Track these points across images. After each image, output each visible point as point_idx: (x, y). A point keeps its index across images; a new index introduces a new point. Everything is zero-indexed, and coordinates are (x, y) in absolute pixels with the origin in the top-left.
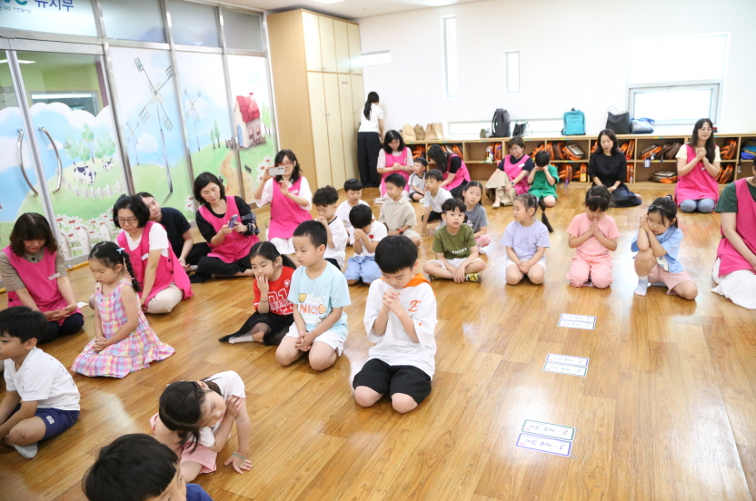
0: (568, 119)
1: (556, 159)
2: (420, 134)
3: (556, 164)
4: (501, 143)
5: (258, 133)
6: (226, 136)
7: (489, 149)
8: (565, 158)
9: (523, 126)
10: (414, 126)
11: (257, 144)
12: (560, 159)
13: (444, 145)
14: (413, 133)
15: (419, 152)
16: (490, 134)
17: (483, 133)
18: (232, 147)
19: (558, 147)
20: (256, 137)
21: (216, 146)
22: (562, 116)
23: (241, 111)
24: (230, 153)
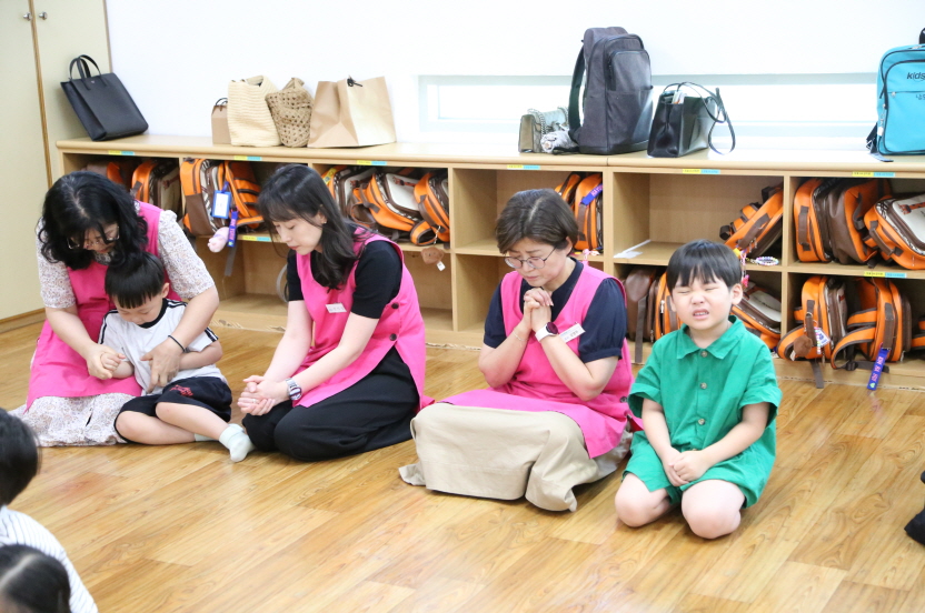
0: (897, 81)
1: (832, 256)
2: (288, 121)
3: (834, 282)
4: (598, 177)
8: (878, 257)
9: (695, 107)
12: (853, 262)
13: (381, 172)
17: (532, 126)
19: (842, 209)
22: (876, 69)
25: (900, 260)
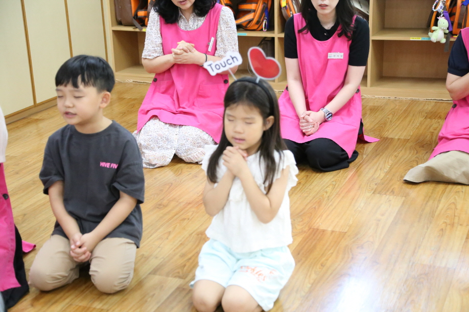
15: (257, 6)
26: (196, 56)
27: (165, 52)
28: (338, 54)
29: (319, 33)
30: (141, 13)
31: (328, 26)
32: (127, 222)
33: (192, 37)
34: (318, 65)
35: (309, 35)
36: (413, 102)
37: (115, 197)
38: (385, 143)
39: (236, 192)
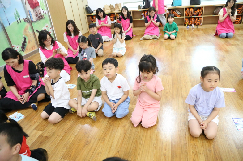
2: (112, 9)
5: (40, 13)
6: (23, 16)
7: (143, 14)
10: (109, 5)
11: (40, 19)
14: (109, 8)
15: (113, 17)
16: (142, 7)
17: (139, 6)
18: (28, 22)
20: (39, 15)
21: (19, 21)
23: (29, 3)
24: (27, 25)
25: (177, 16)
26: (105, 25)
27: (99, 25)
28: (128, 22)
29: (125, 19)
30: (93, 20)
31: (126, 18)
32: (101, 47)
33: (103, 21)
34: (125, 24)
35: (123, 19)
36: (140, 30)
37: (99, 44)
38: (136, 36)
39: (118, 40)
